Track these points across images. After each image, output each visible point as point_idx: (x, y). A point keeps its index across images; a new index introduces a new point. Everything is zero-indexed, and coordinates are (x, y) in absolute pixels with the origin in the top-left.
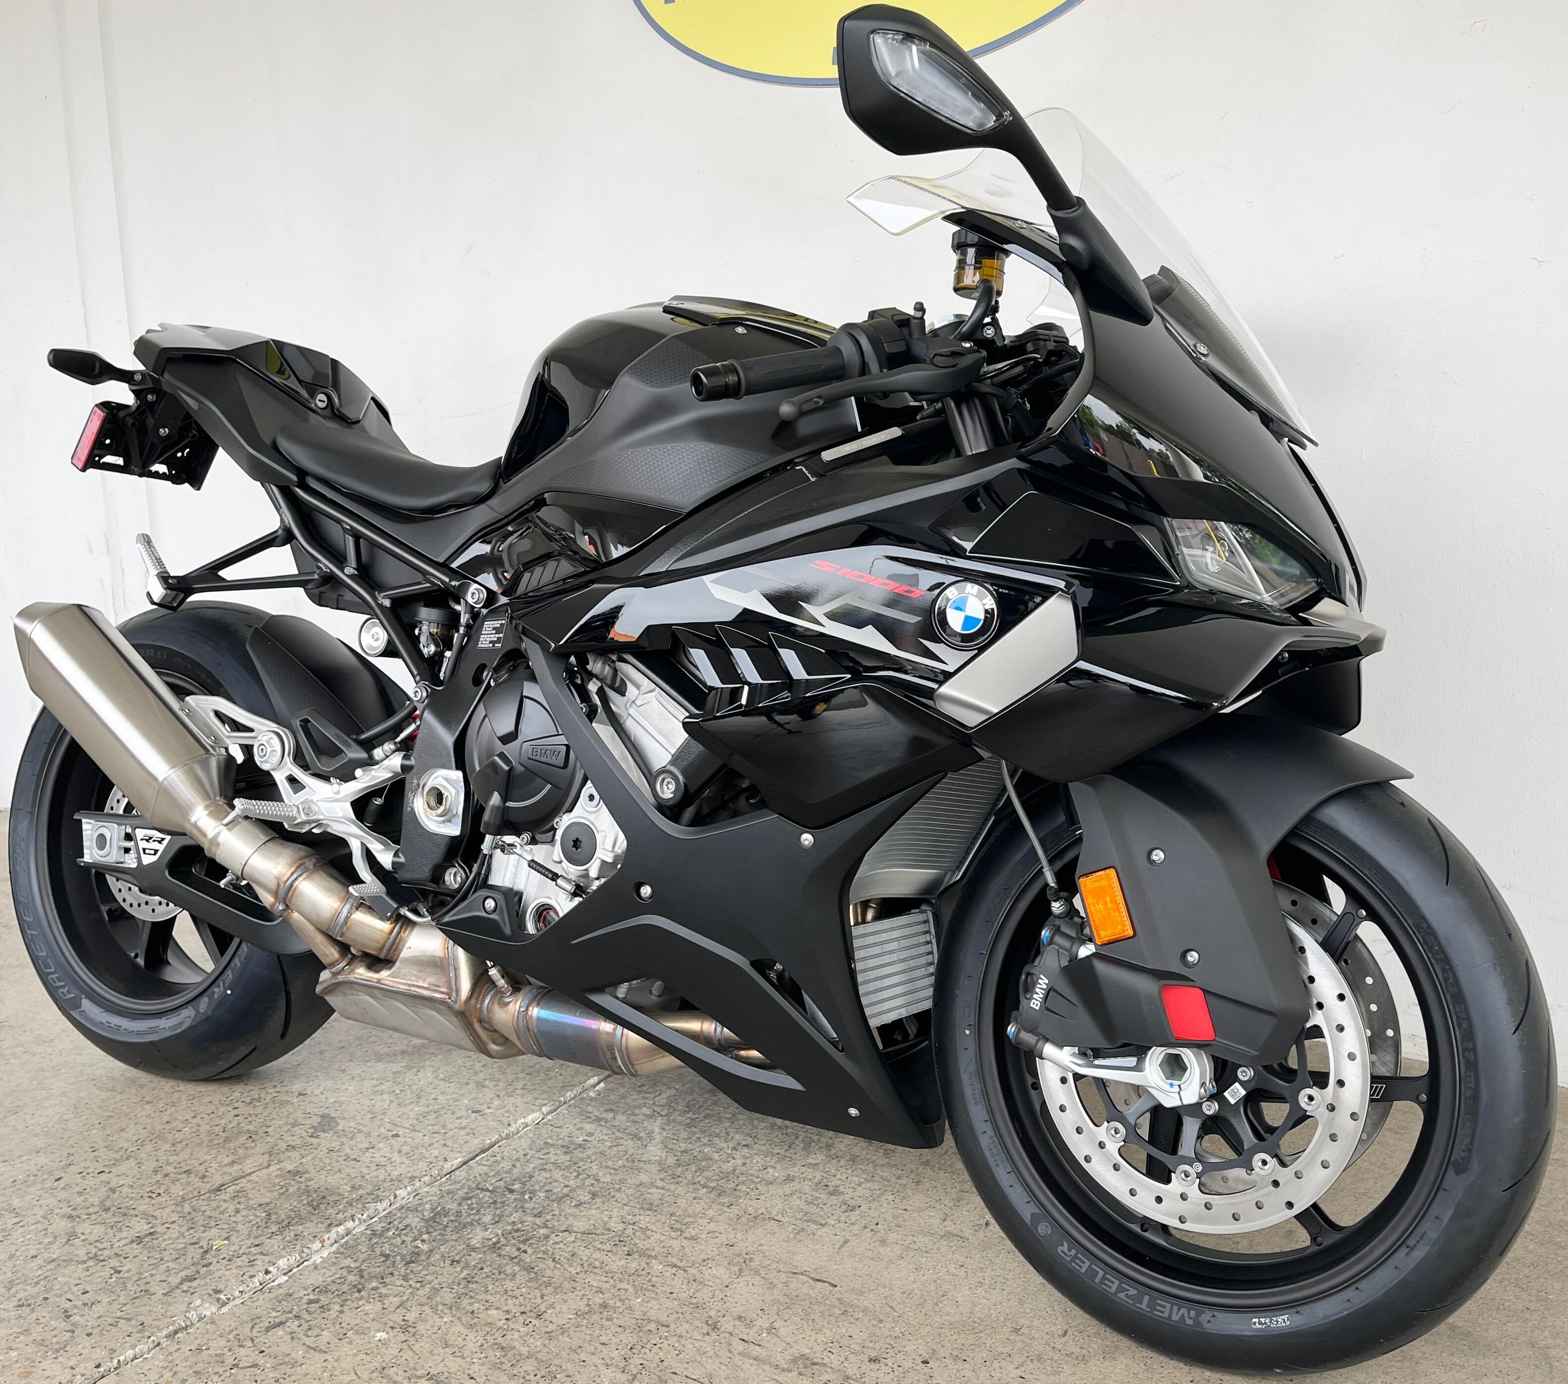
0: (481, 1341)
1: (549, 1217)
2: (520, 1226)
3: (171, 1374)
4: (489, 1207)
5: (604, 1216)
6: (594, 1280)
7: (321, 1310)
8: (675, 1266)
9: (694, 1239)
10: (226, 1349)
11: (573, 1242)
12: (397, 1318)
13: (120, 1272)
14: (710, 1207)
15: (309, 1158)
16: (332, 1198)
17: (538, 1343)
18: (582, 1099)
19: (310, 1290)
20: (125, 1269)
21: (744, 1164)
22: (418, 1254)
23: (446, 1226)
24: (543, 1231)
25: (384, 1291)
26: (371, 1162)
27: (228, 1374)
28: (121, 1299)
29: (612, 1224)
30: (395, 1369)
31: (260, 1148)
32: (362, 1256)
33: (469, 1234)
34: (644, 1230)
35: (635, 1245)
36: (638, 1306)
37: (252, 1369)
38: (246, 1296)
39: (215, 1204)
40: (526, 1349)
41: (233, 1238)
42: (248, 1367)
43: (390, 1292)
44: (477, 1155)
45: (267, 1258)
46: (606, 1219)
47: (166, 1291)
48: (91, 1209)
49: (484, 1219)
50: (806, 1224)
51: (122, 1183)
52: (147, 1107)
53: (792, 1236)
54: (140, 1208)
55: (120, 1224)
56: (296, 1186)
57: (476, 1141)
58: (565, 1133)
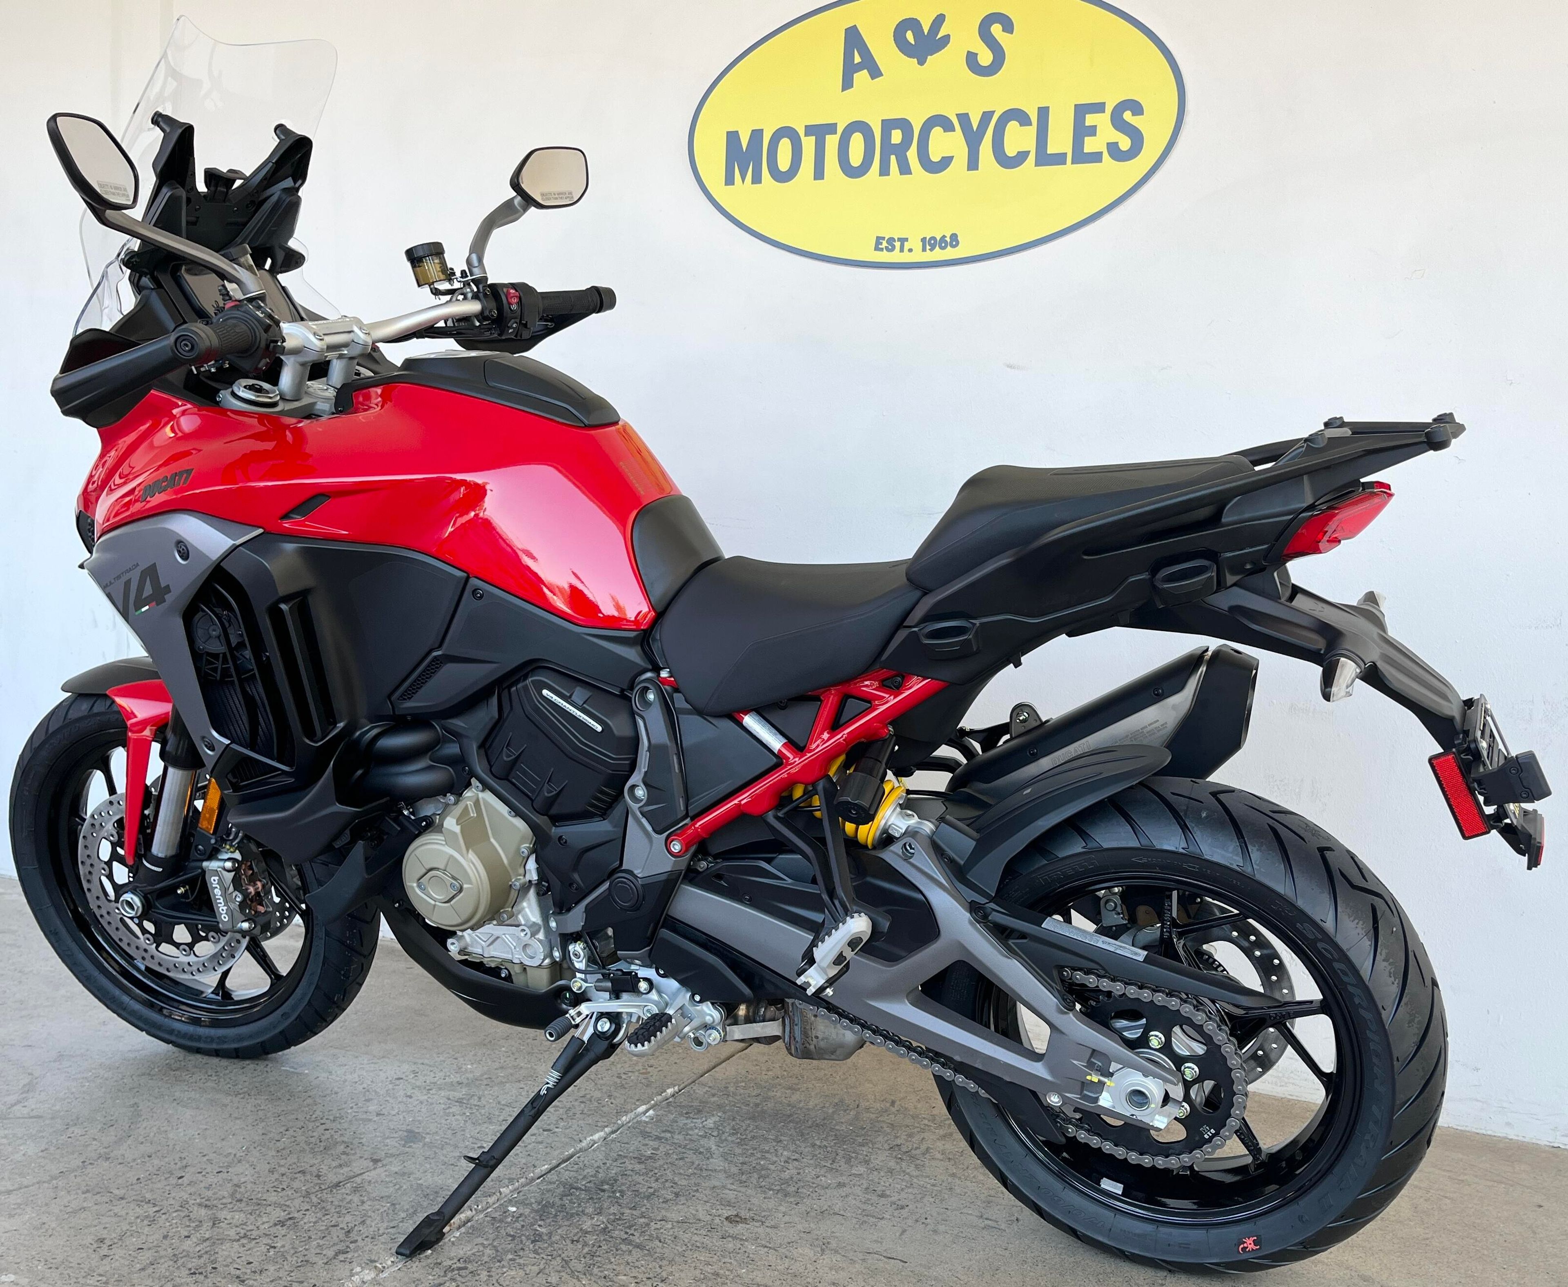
1: (644, 1209)
2: (620, 1216)
4: (588, 1202)
5: (691, 1210)
6: (700, 1256)
7: (470, 1275)
8: (766, 1247)
9: (774, 1227)
11: (672, 1228)
13: (275, 1247)
14: (781, 1205)
18: (639, 1122)
19: (455, 1261)
20: (278, 1245)
21: (799, 1174)
22: (540, 1235)
23: (556, 1216)
24: (642, 1220)
25: (521, 1261)
29: (701, 1215)
31: (361, 1155)
32: (491, 1237)
33: (578, 1221)
38: (400, 1264)
39: (339, 1197)
41: (368, 1222)
43: (526, 1262)
44: (561, 1163)
46: (694, 1212)
47: (325, 1261)
48: (224, 1201)
49: (587, 1211)
50: (865, 1218)
51: (243, 1180)
52: (238, 1121)
53: (857, 1226)
54: (270, 1199)
55: (257, 1212)
56: (408, 1184)
57: (556, 1153)
58: (632, 1147)
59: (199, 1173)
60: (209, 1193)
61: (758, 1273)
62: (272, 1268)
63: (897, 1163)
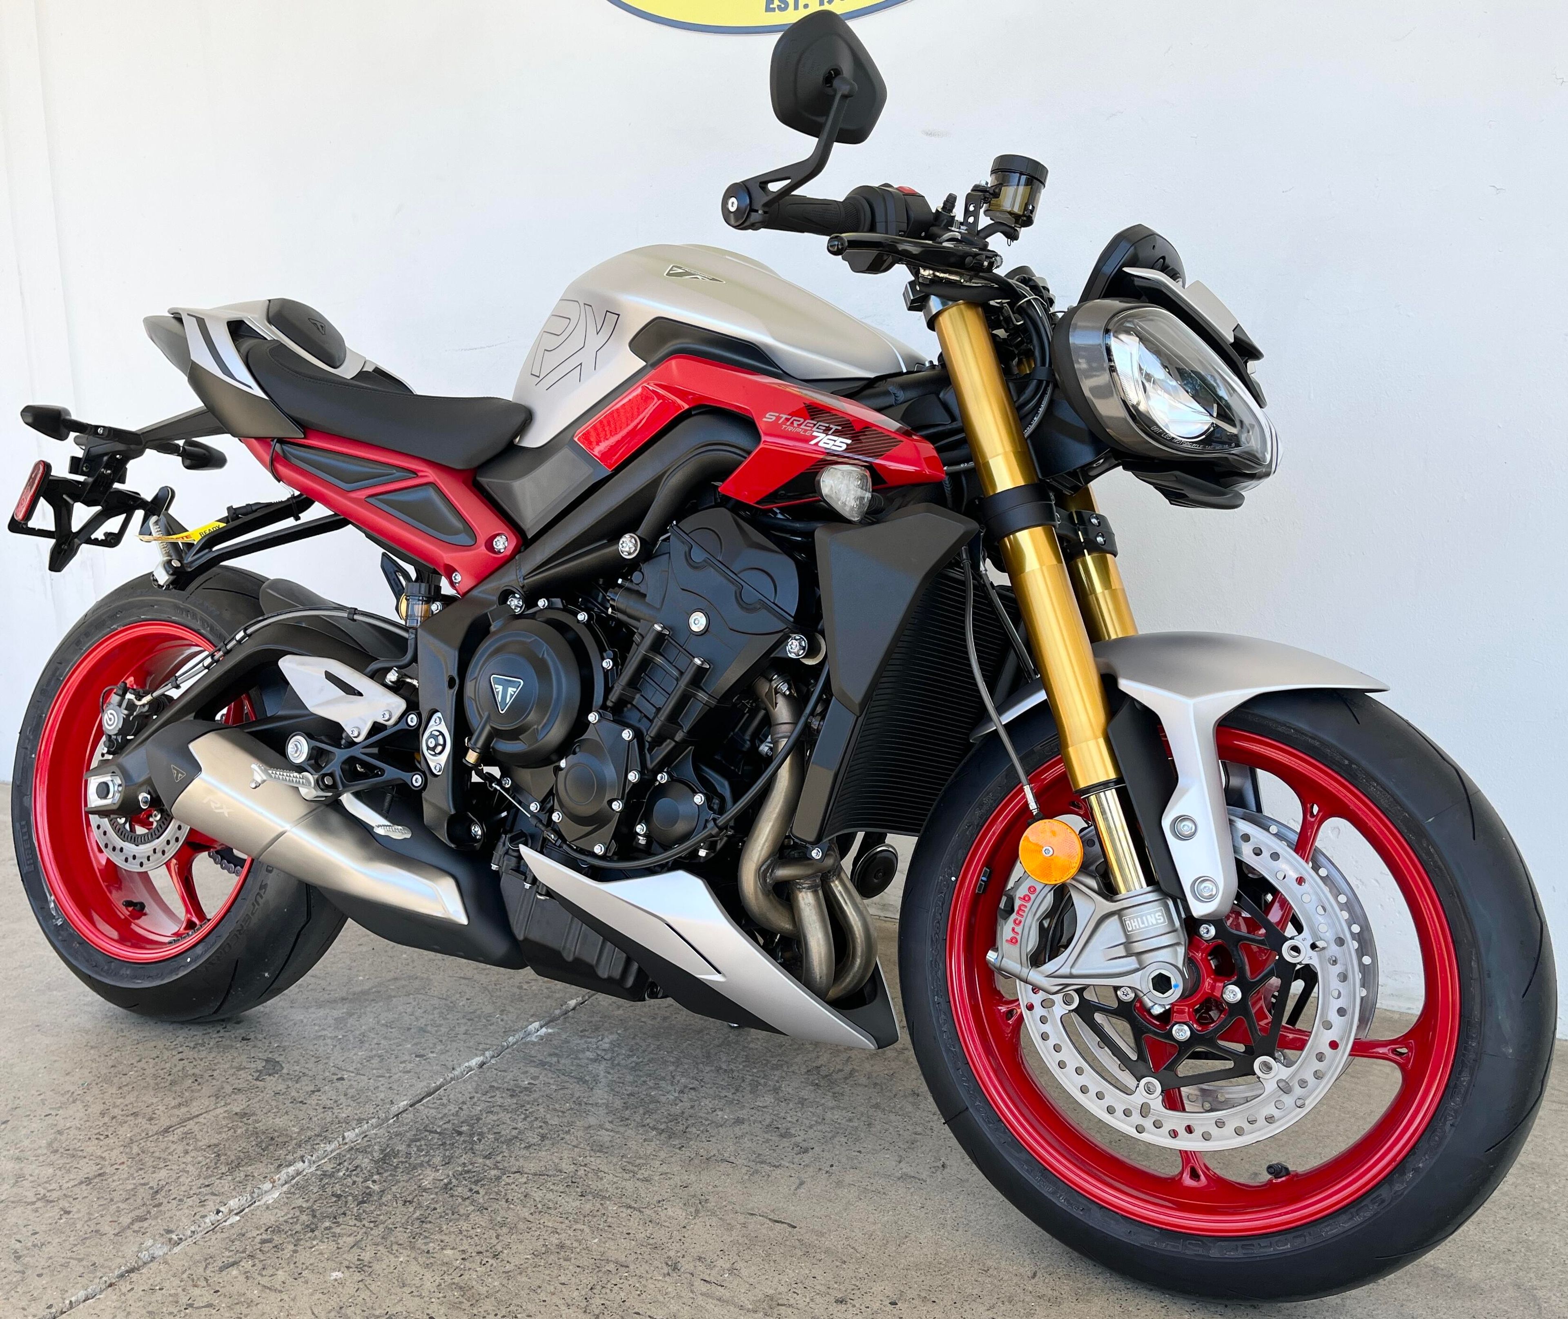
0: (438, 1280)
2: (470, 1167)
3: (124, 1314)
4: (438, 1148)
5: (554, 1158)
6: (549, 1220)
7: (275, 1249)
8: (630, 1207)
9: (646, 1180)
10: (180, 1289)
11: (525, 1183)
12: (352, 1257)
13: (69, 1213)
14: (662, 1149)
15: (257, 1100)
16: (280, 1140)
17: (496, 1284)
18: (526, 1044)
19: (262, 1230)
20: (75, 1210)
21: (692, 1107)
22: (370, 1194)
23: (396, 1167)
24: (493, 1172)
25: (337, 1230)
26: (317, 1104)
27: (182, 1315)
28: (72, 1239)
29: (564, 1166)
30: (352, 1308)
31: (206, 1090)
32: (314, 1197)
33: (419, 1175)
34: (596, 1172)
35: (588, 1186)
36: (595, 1246)
37: (207, 1309)
38: (198, 1236)
39: (163, 1146)
40: (485, 1289)
42: (203, 1307)
43: (343, 1231)
44: (423, 1098)
45: (218, 1199)
46: (557, 1161)
47: (116, 1231)
48: (39, 1151)
49: (434, 1161)
50: (759, 1166)
51: (68, 1125)
52: (92, 1052)
53: (746, 1178)
54: (88, 1149)
55: (68, 1166)
56: (245, 1128)
57: (422, 1084)
58: (510, 1076)
59: (29, 1115)
61: (612, 1243)
62: (56, 1240)
63: (812, 1091)
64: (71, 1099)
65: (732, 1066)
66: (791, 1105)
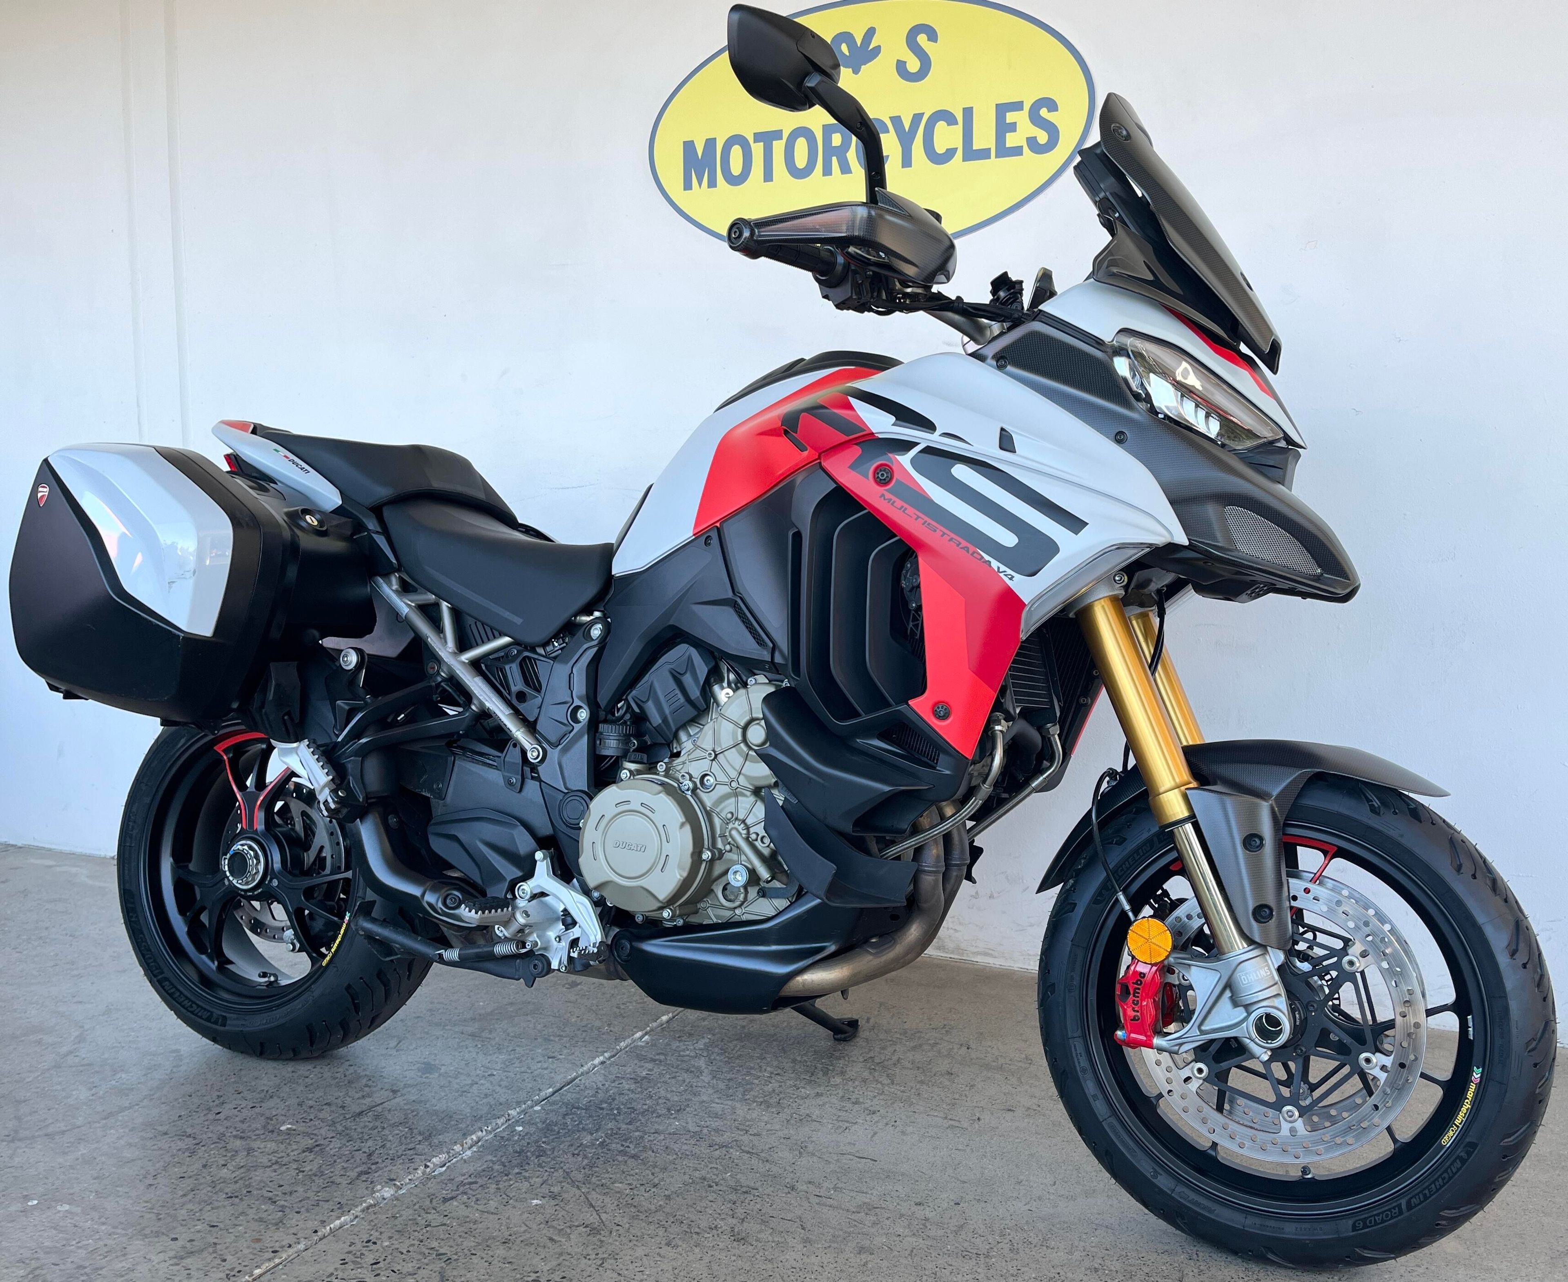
0: (616, 1203)
2: (617, 1131)
3: (377, 1234)
4: (588, 1119)
5: (681, 1123)
6: (689, 1163)
7: (482, 1188)
8: (748, 1152)
9: (757, 1135)
10: (416, 1216)
11: (664, 1140)
12: (545, 1190)
13: (303, 1171)
14: (762, 1115)
15: (426, 1091)
16: (457, 1118)
17: (661, 1203)
18: (636, 1047)
19: (467, 1176)
20: (307, 1169)
21: (780, 1086)
22: (544, 1151)
23: (559, 1132)
24: (637, 1134)
25: (526, 1174)
27: (424, 1231)
28: (313, 1188)
30: (555, 1222)
31: (382, 1086)
33: (579, 1137)
34: (717, 1130)
35: (713, 1140)
36: (730, 1177)
38: (416, 1182)
39: (362, 1124)
41: (388, 1145)
43: (531, 1175)
44: (564, 1087)
45: (423, 1157)
46: (684, 1124)
47: (349, 1182)
48: (257, 1132)
49: (586, 1127)
50: (841, 1124)
51: (274, 1113)
53: (833, 1131)
56: (425, 1110)
57: (559, 1077)
58: (629, 1070)
59: (235, 1109)
60: (244, 1126)
61: (741, 1175)
62: (300, 1189)
63: (870, 1073)
64: (268, 1096)
65: (805, 1058)
66: (857, 1083)
